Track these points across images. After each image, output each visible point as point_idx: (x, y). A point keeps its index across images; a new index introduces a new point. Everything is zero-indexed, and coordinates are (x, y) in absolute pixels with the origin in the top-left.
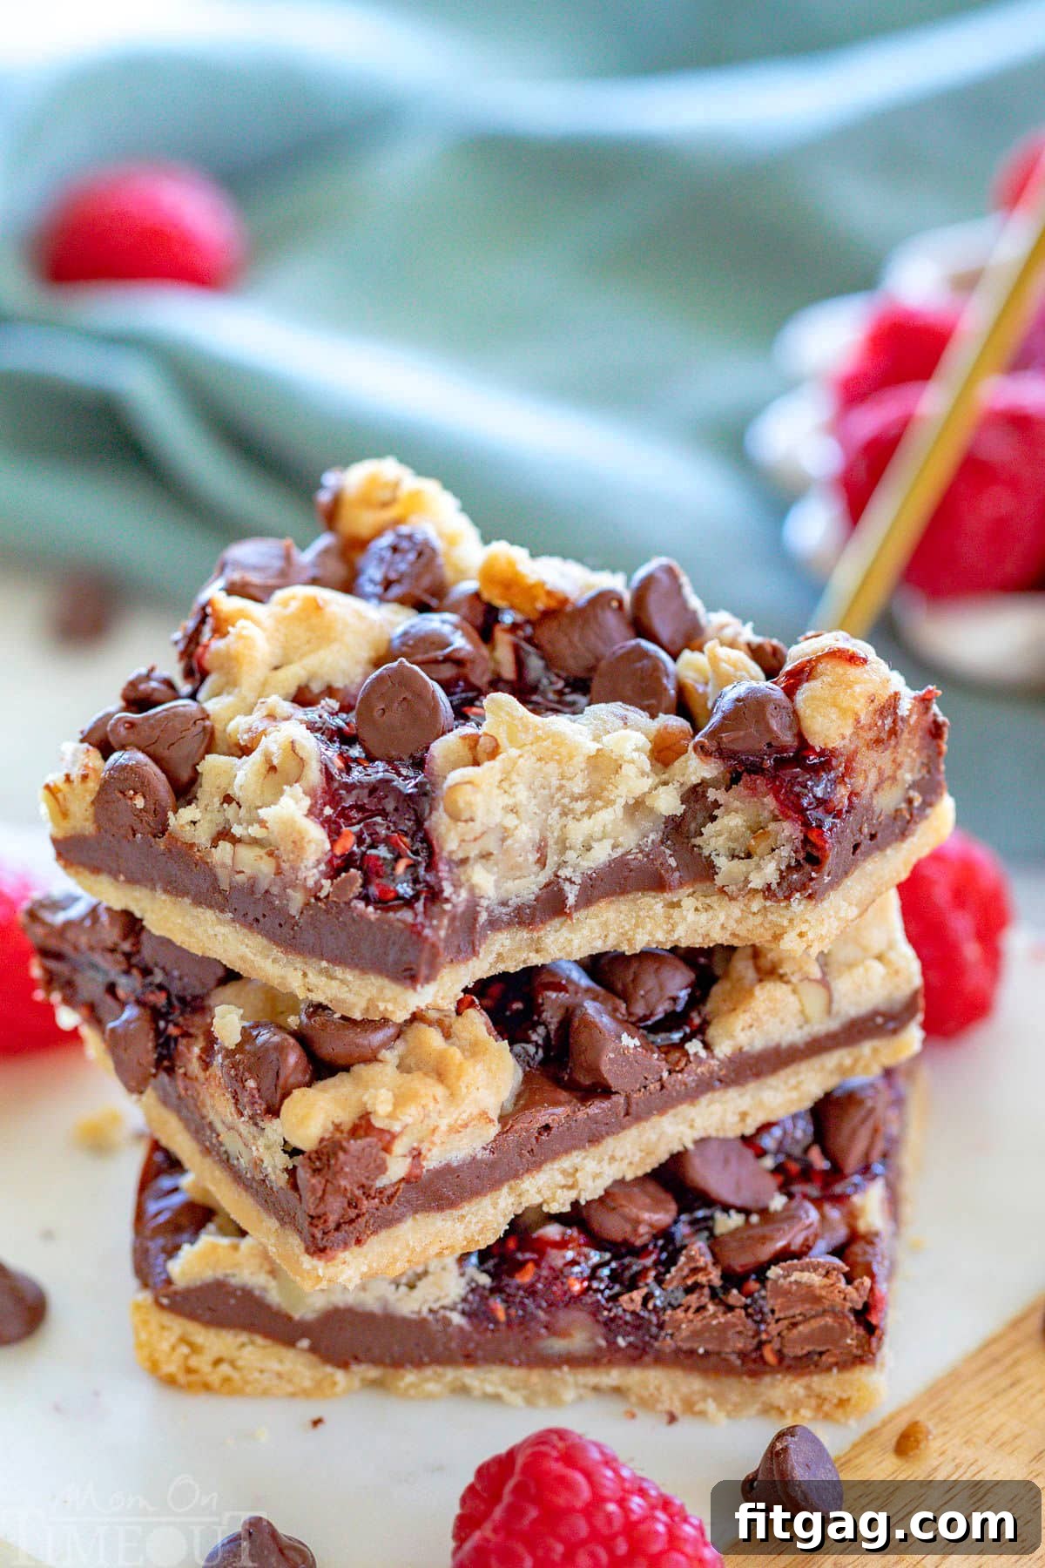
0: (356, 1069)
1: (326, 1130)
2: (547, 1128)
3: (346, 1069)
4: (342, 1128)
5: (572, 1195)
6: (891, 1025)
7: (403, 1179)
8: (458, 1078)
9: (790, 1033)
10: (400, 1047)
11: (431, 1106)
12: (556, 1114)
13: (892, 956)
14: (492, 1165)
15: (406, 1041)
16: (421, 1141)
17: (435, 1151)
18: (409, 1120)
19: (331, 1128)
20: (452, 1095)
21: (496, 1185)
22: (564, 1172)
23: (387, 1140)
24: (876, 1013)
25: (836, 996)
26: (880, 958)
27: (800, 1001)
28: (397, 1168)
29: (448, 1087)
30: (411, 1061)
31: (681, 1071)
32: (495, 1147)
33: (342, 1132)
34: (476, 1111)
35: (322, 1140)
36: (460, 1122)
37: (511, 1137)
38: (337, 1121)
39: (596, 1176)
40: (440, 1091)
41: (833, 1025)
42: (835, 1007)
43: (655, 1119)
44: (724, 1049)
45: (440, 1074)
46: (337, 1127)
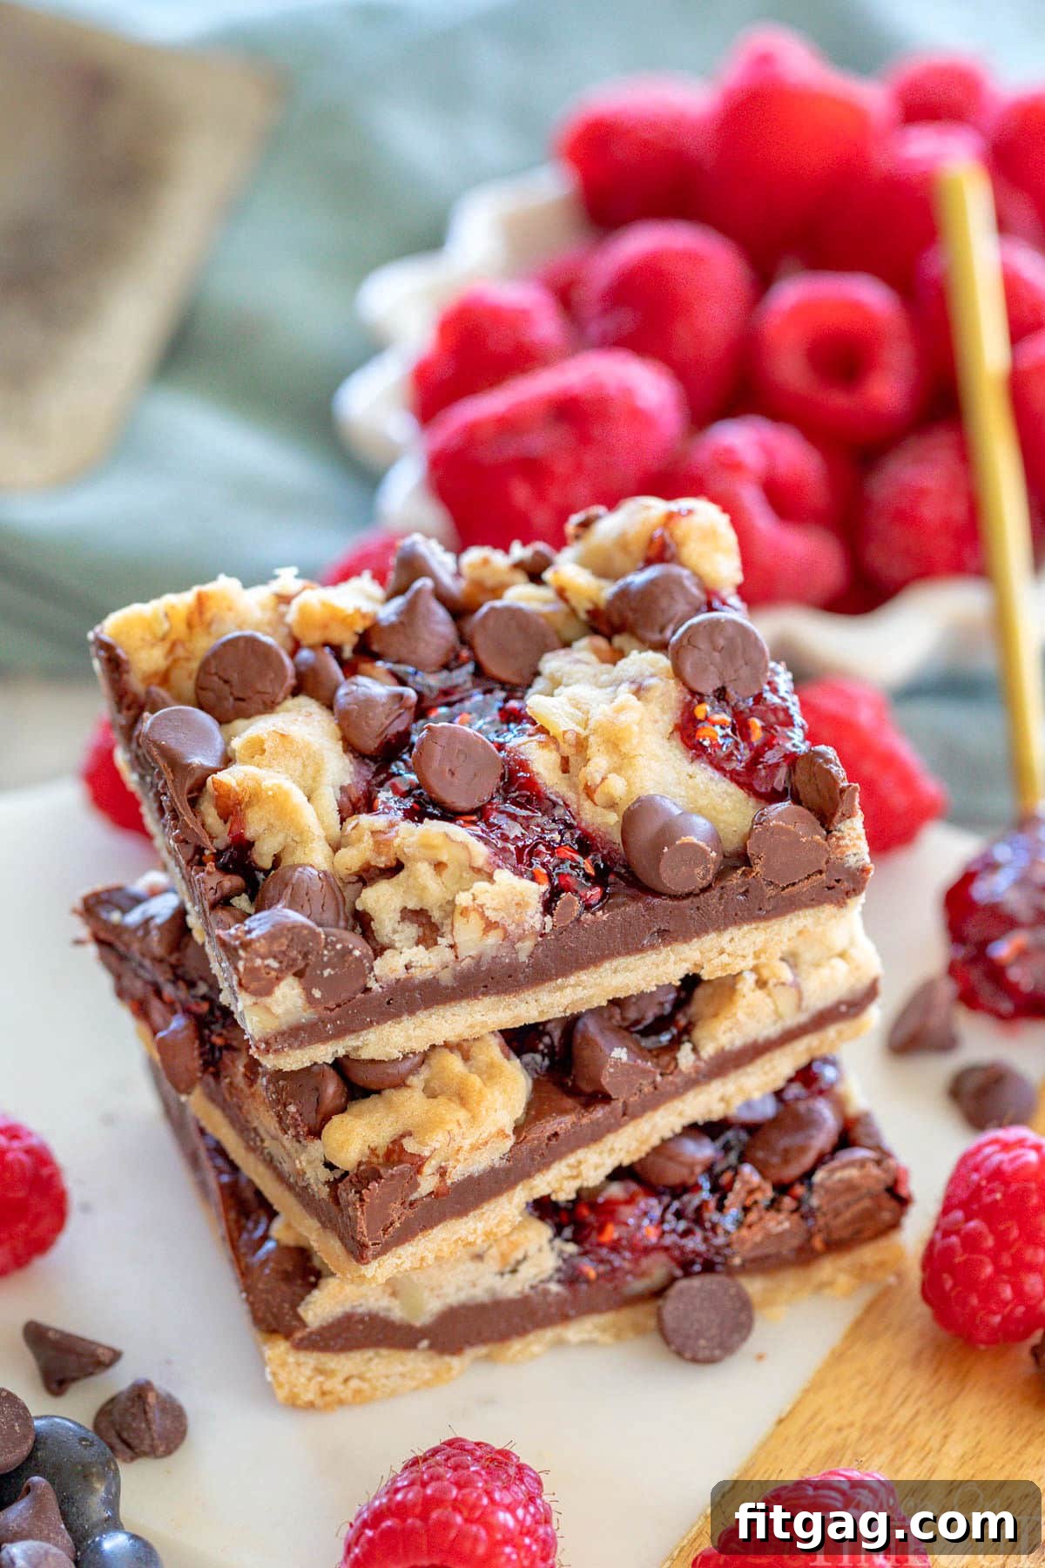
0: (387, 1093)
1: (363, 1155)
2: (556, 1134)
3: (378, 1092)
4: (377, 1152)
5: (576, 1184)
6: (852, 1011)
7: (433, 1192)
8: (478, 1104)
9: (767, 1029)
10: (425, 1072)
11: (456, 1130)
12: (562, 1123)
13: (853, 952)
14: (507, 1171)
15: (430, 1066)
16: (447, 1160)
17: (460, 1167)
18: (437, 1145)
19: (367, 1152)
20: (473, 1117)
21: (512, 1185)
22: (570, 1166)
23: (418, 1163)
24: (840, 1003)
25: (806, 995)
26: (842, 955)
27: (774, 1002)
28: (427, 1183)
29: (469, 1110)
30: (435, 1084)
31: (671, 1073)
32: (512, 1155)
33: (378, 1156)
34: (494, 1130)
35: (360, 1164)
36: (480, 1141)
37: (525, 1147)
38: (372, 1145)
39: (597, 1167)
40: (462, 1115)
41: (803, 1018)
42: (804, 1004)
43: (649, 1115)
44: (708, 1050)
45: (462, 1098)
46: (373, 1151)
